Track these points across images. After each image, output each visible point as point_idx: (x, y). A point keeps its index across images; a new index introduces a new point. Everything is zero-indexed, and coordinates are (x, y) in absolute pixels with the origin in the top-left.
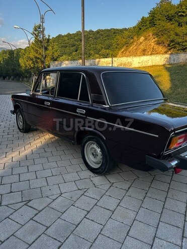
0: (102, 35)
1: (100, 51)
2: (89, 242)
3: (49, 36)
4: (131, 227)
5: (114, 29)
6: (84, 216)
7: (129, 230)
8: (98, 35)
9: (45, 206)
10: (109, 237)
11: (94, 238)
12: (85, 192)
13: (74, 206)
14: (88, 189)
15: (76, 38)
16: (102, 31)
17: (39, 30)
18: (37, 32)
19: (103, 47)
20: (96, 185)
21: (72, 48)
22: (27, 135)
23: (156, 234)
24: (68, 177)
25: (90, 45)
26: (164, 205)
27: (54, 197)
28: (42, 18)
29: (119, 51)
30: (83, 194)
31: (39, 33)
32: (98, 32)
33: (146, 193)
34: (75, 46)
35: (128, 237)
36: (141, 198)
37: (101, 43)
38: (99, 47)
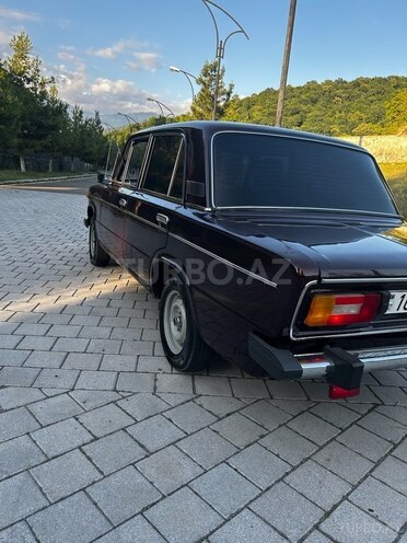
0: (366, 91)
1: (354, 125)
2: (44, 499)
3: (232, 86)
4: (164, 497)
5: (397, 78)
6: (80, 444)
7: (154, 504)
8: (356, 91)
9: (21, 404)
10: (96, 504)
11: (63, 494)
12: (124, 398)
13: (77, 419)
14: (134, 393)
15: (303, 96)
16: (367, 81)
17: (212, 73)
18: (208, 78)
19: (364, 116)
20: (159, 390)
21: (290, 119)
22: (98, 271)
23: (212, 533)
24: (113, 362)
25: (334, 113)
26: (287, 474)
27: (52, 392)
28: (221, 48)
29: (399, 126)
30: (114, 402)
31: (211, 80)
32: (356, 84)
33: (262, 437)
34: (298, 113)
35: (140, 516)
36: (240, 443)
37: (360, 109)
38: (352, 118)
